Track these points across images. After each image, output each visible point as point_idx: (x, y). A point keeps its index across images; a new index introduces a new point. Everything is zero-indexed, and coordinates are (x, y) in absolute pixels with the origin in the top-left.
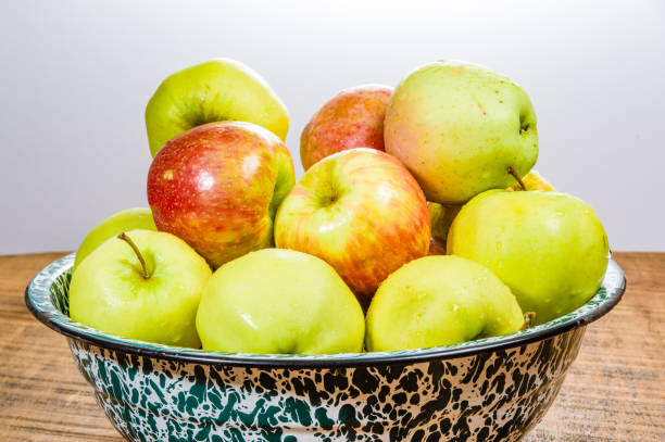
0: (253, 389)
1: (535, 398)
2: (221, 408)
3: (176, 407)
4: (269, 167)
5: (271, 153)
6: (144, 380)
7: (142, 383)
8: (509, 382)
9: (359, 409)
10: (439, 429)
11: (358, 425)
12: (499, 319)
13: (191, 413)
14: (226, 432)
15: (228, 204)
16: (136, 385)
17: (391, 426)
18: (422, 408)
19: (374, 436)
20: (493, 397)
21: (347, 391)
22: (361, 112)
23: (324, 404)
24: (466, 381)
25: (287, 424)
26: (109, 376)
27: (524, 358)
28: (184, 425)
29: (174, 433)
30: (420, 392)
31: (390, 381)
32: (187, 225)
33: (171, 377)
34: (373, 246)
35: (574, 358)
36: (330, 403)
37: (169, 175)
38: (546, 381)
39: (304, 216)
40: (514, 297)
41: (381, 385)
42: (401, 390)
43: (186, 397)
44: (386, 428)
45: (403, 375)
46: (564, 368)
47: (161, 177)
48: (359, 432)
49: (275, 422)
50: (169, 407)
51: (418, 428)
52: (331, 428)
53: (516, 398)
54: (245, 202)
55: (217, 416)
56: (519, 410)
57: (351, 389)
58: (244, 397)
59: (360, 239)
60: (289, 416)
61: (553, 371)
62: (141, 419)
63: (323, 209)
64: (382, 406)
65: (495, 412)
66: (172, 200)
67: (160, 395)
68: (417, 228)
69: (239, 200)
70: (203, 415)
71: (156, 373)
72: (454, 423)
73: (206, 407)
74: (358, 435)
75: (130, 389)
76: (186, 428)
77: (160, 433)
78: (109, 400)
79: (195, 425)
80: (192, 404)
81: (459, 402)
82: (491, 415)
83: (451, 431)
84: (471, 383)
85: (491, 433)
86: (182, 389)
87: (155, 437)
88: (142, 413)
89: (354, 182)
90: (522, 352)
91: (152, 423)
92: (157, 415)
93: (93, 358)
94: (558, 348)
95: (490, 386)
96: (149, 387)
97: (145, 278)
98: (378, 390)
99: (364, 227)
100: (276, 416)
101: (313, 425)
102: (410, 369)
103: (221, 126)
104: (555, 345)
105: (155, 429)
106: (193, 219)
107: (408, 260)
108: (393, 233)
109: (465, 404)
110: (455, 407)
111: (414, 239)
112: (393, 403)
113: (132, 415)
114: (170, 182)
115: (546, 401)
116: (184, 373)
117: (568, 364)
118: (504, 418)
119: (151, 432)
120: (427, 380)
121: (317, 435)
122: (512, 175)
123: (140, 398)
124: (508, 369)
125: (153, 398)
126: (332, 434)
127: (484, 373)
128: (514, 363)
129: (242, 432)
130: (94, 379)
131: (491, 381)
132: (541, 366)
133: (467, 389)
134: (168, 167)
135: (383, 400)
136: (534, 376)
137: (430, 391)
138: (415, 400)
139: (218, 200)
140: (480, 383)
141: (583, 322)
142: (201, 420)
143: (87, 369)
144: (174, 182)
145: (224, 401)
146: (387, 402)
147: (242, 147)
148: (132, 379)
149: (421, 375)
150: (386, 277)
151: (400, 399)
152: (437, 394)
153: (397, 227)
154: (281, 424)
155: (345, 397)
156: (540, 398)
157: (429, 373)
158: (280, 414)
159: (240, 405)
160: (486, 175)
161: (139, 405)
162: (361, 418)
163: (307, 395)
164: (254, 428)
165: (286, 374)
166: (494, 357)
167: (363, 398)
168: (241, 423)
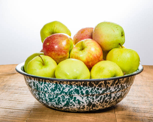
0: (68, 87)
1: (125, 91)
2: (60, 91)
3: (51, 91)
4: (69, 42)
5: (69, 40)
6: (44, 86)
7: (43, 86)
8: (120, 87)
9: (90, 91)
10: (105, 96)
11: (89, 94)
12: (118, 73)
13: (54, 92)
14: (61, 96)
15: (61, 50)
16: (42, 87)
17: (96, 95)
18: (102, 91)
19: (92, 97)
20: (116, 90)
21: (87, 87)
22: (87, 32)
23: (82, 90)
24: (111, 86)
25: (74, 94)
26: (36, 85)
27: (123, 82)
28: (52, 95)
29: (50, 97)
30: (102, 88)
31: (96, 85)
32: (52, 54)
33: (50, 84)
34: (91, 59)
35: (133, 83)
36: (84, 90)
37: (48, 44)
38: (127, 87)
39: (77, 52)
40: (121, 69)
41: (94, 86)
42: (98, 87)
43: (53, 89)
44: (95, 95)
45: (99, 84)
46: (131, 85)
47: (46, 44)
48: (89, 96)
49: (72, 94)
50: (49, 91)
51: (101, 96)
52: (83, 95)
53: (121, 90)
54: (64, 49)
55: (60, 93)
56: (122, 93)
57: (88, 87)
58: (66, 88)
59: (89, 57)
60: (75, 92)
61: (129, 85)
62: (42, 94)
63: (81, 51)
64: (94, 90)
65: (117, 93)
66: (49, 49)
67: (47, 89)
68: (100, 55)
69: (63, 49)
70: (57, 93)
71: (47, 84)
72: (109, 95)
73: (57, 91)
74: (89, 97)
75: (41, 88)
76: (53, 96)
77: (47, 97)
78: (35, 91)
79: (55, 95)
80: (54, 90)
81: (110, 90)
82: (116, 94)
83: (108, 97)
84: (112, 86)
85: (116, 98)
86: (52, 87)
87: (45, 98)
88: (43, 93)
89: (87, 45)
90: (123, 80)
91: (45, 95)
92: (46, 93)
93: (32, 82)
94: (130, 80)
95: (116, 87)
96: (45, 87)
97: (43, 65)
98: (94, 87)
99: (90, 55)
100: (72, 92)
101: (80, 94)
102: (100, 83)
103: (59, 34)
104: (129, 79)
105: (45, 96)
106: (53, 53)
107: (98, 62)
108: (96, 56)
109: (111, 91)
110: (109, 91)
111: (100, 58)
112: (96, 90)
113: (40, 94)
114: (48, 45)
115: (127, 92)
116: (53, 84)
117: (132, 84)
118: (118, 95)
119: (44, 97)
120: (104, 85)
121: (80, 97)
122: (120, 45)
123: (43, 90)
124: (120, 84)
125: (46, 89)
126: (84, 96)
127: (115, 84)
128: (121, 82)
129: (65, 96)
130: (32, 86)
131: (116, 86)
132: (126, 84)
133: (111, 87)
134: (48, 42)
135: (94, 89)
136: (125, 86)
137: (104, 88)
138: (101, 89)
139: (59, 49)
140: (114, 86)
141: (135, 74)
142: (56, 94)
143: (30, 84)
144: (49, 45)
145: (61, 89)
146: (95, 90)
147: (64, 38)
148: (41, 85)
149: (102, 84)
150: (94, 65)
151: (98, 89)
152: (105, 88)
153: (96, 55)
154: (73, 94)
155: (87, 88)
156: (126, 91)
157: (104, 84)
158: (73, 92)
159: (65, 90)
160: (114, 45)
161: (42, 91)
162: (90, 93)
163: (79, 88)
164: (67, 95)
165: (75, 83)
166: (117, 81)
167: (91, 89)
168: (65, 94)
